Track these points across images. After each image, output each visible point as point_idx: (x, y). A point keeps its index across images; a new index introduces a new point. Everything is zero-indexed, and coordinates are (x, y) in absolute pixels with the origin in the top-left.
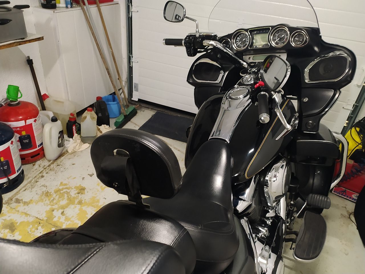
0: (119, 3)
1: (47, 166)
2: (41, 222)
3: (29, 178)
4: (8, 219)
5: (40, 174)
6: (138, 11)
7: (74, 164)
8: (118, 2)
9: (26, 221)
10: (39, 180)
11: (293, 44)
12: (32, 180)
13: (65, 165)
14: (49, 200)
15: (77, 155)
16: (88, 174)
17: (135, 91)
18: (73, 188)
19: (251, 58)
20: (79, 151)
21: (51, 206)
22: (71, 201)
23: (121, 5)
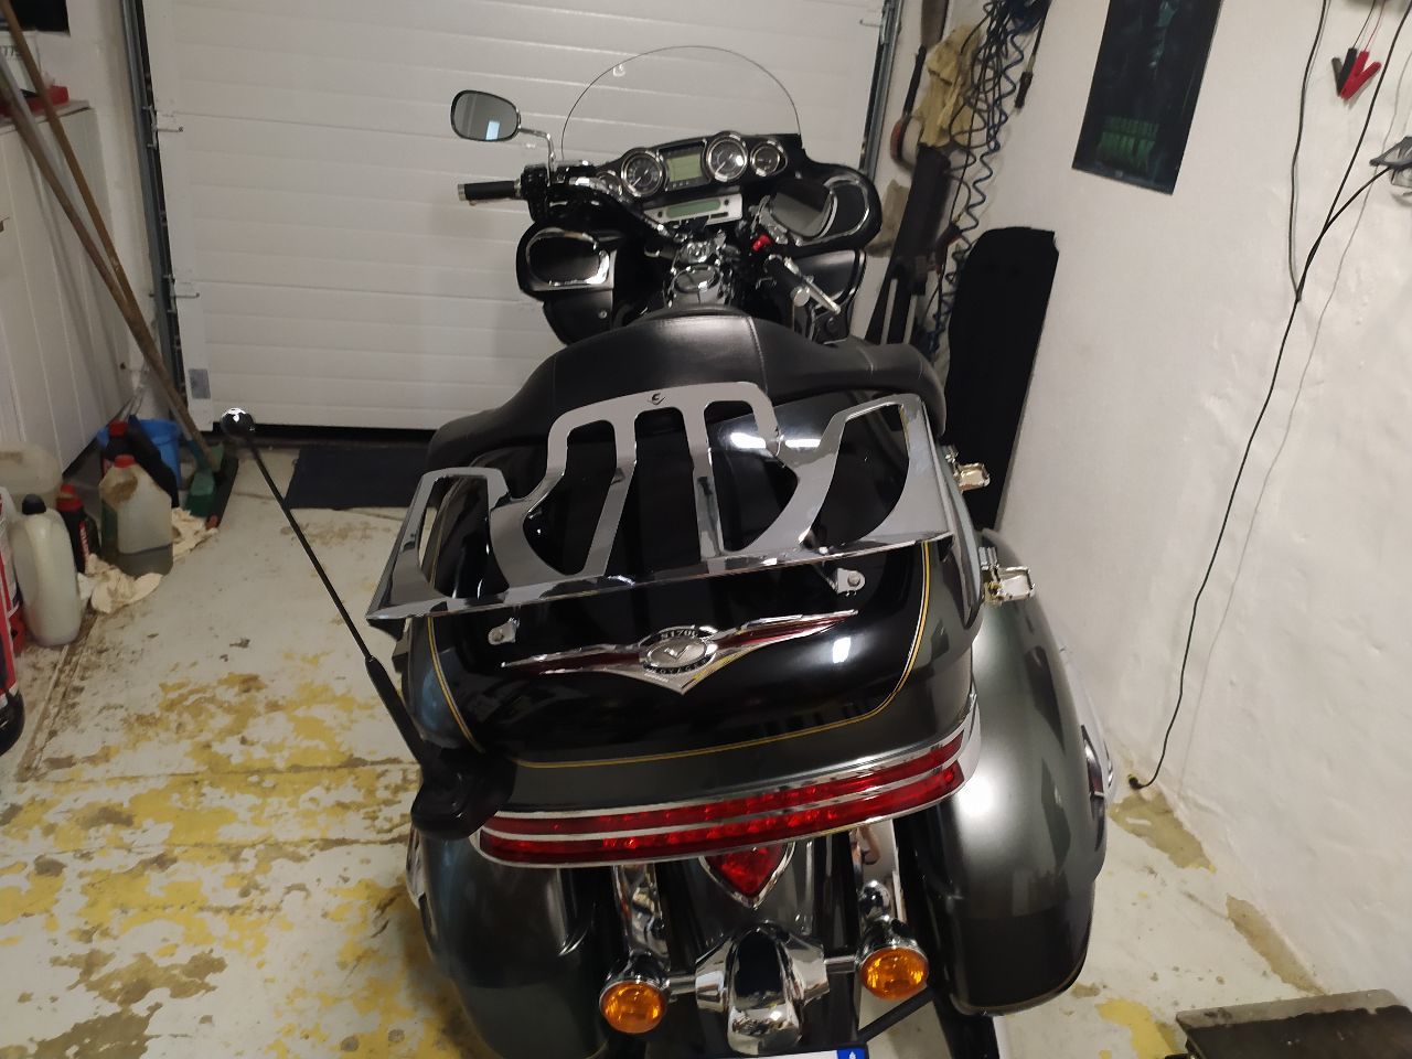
0: (91, 105)
1: (61, 662)
2: (197, 778)
3: (34, 705)
4: (81, 804)
5: (57, 689)
6: (181, 130)
7: (153, 636)
8: (85, 102)
9: (145, 791)
10: (76, 700)
11: (761, 172)
12: (46, 710)
13: (122, 646)
14: (167, 730)
15: (137, 615)
16: (231, 645)
17: (196, 396)
18: (215, 684)
19: (664, 214)
20: (135, 603)
21: (189, 741)
22: (243, 715)
23: (99, 113)
